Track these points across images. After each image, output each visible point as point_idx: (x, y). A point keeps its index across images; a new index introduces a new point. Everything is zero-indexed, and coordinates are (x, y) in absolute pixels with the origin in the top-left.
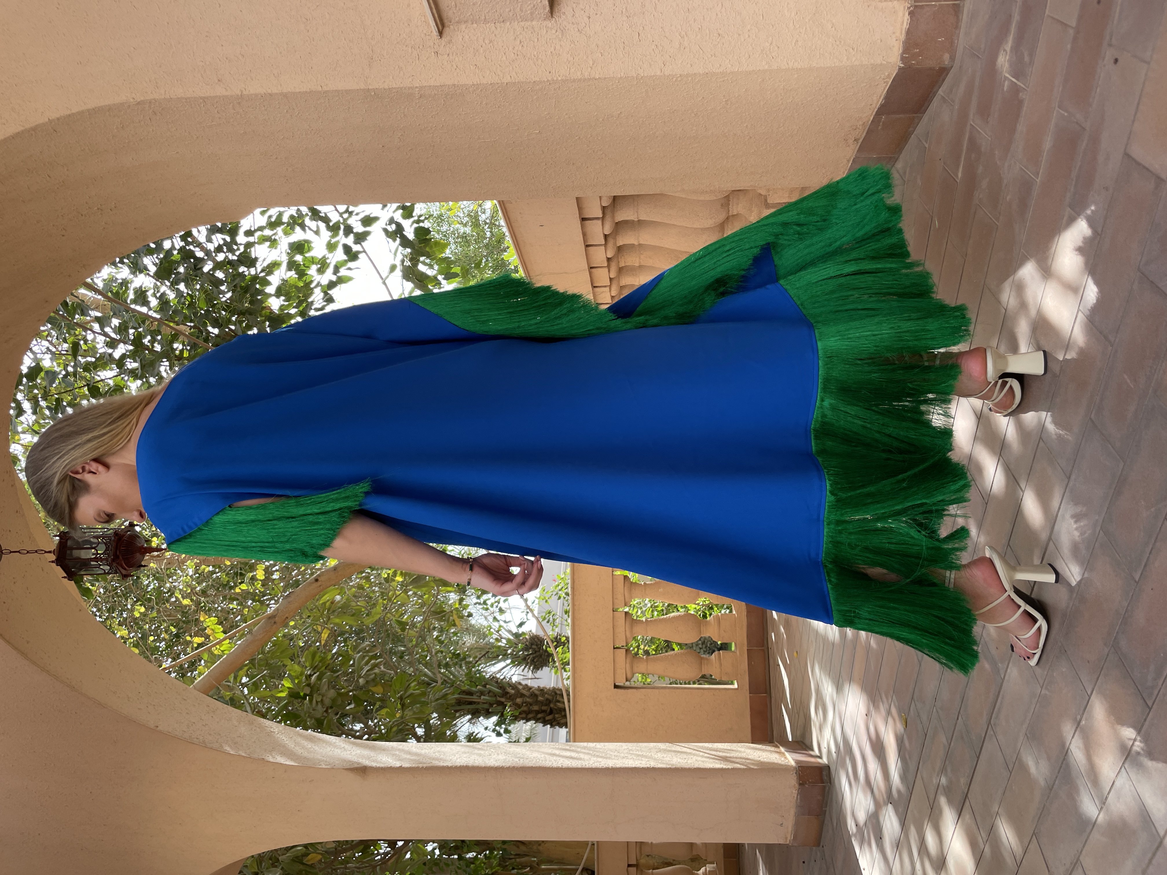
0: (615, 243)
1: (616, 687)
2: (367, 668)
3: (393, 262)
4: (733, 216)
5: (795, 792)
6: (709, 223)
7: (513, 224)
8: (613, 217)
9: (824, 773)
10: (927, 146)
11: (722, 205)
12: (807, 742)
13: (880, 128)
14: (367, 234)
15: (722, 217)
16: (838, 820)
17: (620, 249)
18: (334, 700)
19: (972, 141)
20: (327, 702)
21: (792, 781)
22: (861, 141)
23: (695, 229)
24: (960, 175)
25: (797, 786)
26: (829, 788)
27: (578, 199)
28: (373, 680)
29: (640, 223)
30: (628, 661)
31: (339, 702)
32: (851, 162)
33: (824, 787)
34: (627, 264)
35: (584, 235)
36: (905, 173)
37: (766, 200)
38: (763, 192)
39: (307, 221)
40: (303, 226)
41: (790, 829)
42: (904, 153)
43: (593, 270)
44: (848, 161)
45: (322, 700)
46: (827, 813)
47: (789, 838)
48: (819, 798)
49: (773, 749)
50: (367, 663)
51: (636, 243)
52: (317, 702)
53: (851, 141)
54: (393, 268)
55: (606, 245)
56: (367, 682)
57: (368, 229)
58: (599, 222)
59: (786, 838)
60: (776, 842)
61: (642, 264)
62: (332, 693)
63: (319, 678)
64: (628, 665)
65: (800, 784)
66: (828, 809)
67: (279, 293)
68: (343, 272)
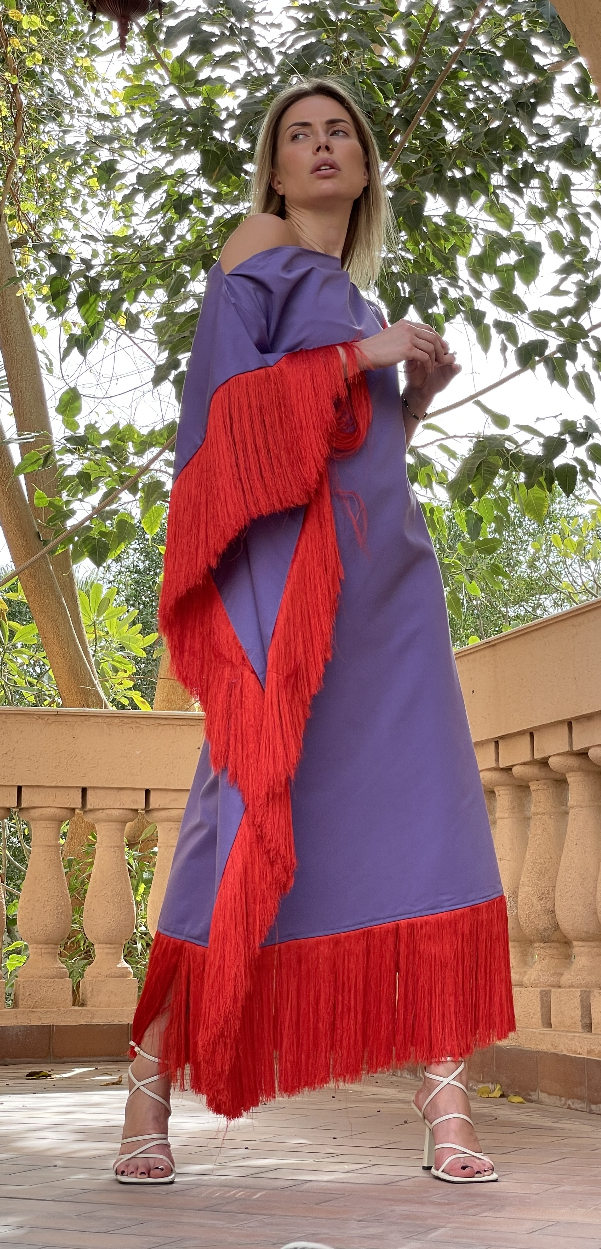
54: (501, 421)
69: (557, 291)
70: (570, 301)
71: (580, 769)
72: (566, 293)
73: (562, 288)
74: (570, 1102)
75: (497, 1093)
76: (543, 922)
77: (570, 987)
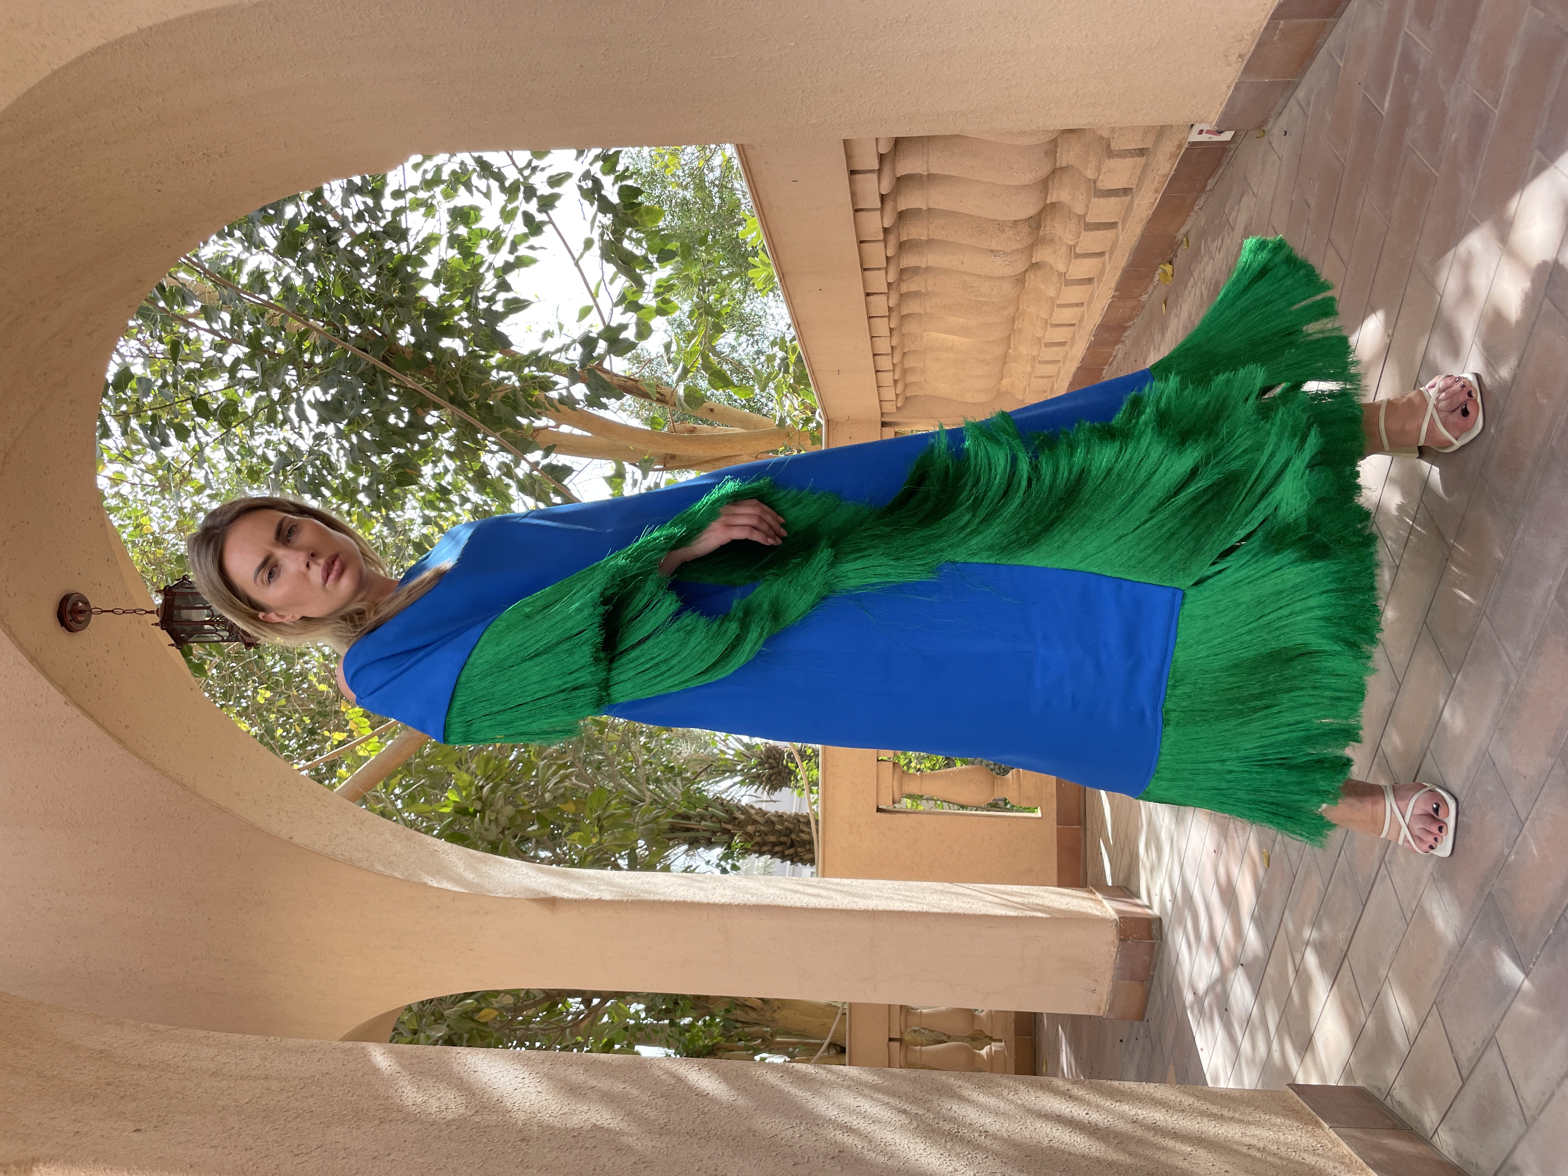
0: (895, 207)
1: (879, 810)
2: (554, 780)
3: (589, 235)
4: (1061, 169)
5: (1114, 950)
6: (1027, 178)
7: (756, 179)
8: (894, 170)
9: (1154, 927)
10: (1342, 65)
11: (1046, 153)
12: (1133, 887)
13: (1276, 38)
14: (555, 197)
15: (1046, 170)
16: (1170, 986)
17: (902, 216)
18: (512, 819)
19: (1406, 55)
20: (503, 821)
21: (1112, 935)
22: (1247, 57)
23: (1007, 187)
24: (1387, 105)
25: (1117, 942)
26: (1160, 946)
27: (846, 142)
28: (563, 795)
29: (931, 178)
30: (896, 778)
31: (519, 821)
32: (1232, 88)
33: (1153, 944)
34: (911, 237)
35: (853, 194)
36: (1309, 104)
37: (1109, 146)
38: (1105, 134)
39: (475, 180)
40: (468, 186)
41: (1105, 997)
42: (1309, 74)
43: (864, 245)
44: (1229, 87)
45: (496, 819)
46: (1156, 978)
47: (1103, 1008)
48: (1146, 958)
49: (1086, 895)
50: (555, 773)
51: (924, 207)
52: (490, 821)
53: (1233, 58)
54: (589, 243)
55: (882, 209)
56: (555, 798)
57: (557, 190)
58: (874, 176)
59: (1099, 1008)
60: (1086, 1013)
61: (932, 236)
62: (509, 810)
63: (493, 790)
64: (896, 783)
65: (1121, 940)
66: (1156, 973)
67: (436, 280)
68: (522, 251)
69: (487, 195)
70: (494, 185)
71: (895, 200)
72: (488, 187)
73: (484, 190)
74: (1196, 208)
75: (1168, 268)
76: (1025, 229)
77: (1087, 207)
